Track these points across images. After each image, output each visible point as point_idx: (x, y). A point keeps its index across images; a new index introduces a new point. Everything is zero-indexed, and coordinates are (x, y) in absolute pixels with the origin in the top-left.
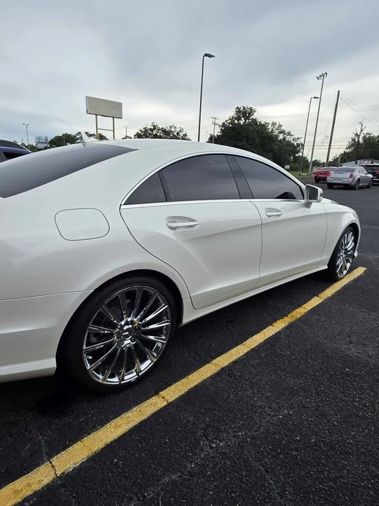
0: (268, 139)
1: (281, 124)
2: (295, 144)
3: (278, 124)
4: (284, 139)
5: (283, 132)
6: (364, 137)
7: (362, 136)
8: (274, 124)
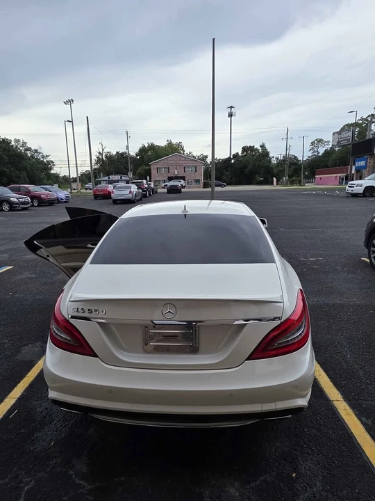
0: (18, 157)
1: (25, 141)
2: (45, 160)
3: (21, 141)
4: (32, 156)
5: (29, 149)
6: (106, 156)
7: (104, 154)
8: (17, 141)
